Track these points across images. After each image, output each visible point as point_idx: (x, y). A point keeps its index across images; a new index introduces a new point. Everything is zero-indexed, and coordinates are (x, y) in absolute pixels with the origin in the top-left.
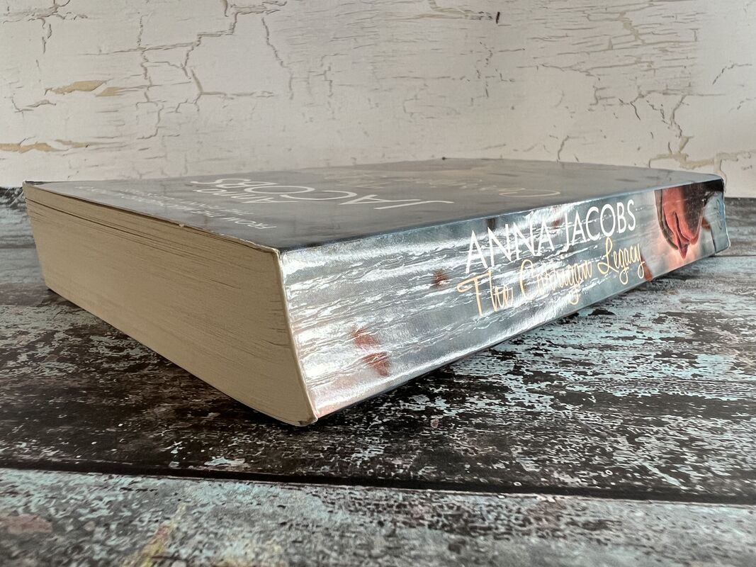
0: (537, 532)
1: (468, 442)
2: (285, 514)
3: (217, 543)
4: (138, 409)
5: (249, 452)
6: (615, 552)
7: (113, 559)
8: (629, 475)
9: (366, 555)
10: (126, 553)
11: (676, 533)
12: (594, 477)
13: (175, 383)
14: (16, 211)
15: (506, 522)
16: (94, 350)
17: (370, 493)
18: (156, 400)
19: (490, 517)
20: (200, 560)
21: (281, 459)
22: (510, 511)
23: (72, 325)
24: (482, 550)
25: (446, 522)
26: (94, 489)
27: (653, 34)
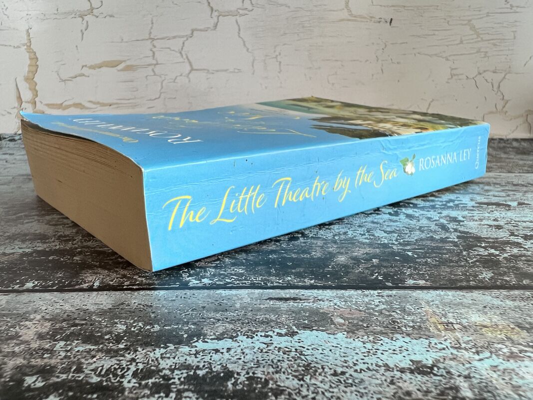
2: (479, 303)
10: (423, 322)
18: (331, 254)
20: (464, 323)
26: (362, 296)
27: (488, 34)
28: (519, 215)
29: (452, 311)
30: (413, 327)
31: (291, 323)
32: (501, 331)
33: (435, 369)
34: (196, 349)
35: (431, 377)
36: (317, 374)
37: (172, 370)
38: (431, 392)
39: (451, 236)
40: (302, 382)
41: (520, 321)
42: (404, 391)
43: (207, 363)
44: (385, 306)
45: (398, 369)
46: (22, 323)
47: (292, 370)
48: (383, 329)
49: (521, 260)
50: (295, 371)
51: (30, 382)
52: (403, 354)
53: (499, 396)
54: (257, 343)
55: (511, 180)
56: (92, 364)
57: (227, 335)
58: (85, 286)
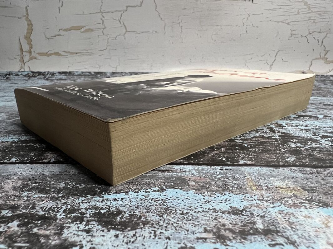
1: (321, 155)
2: (282, 175)
5: (250, 159)
7: (241, 187)
9: (321, 184)
10: (243, 185)
14: (49, 81)
20: (269, 186)
21: (263, 161)
26: (210, 170)
27: (316, 8)
28: (322, 123)
29: (263, 179)
30: (237, 188)
31: (163, 184)
32: (291, 191)
33: (244, 212)
34: (103, 198)
35: (240, 216)
36: (172, 213)
37: (86, 210)
38: (238, 224)
39: (275, 136)
40: (161, 218)
41: (305, 185)
42: (221, 224)
43: (108, 206)
44: (223, 176)
45: (221, 211)
46: (5, 181)
47: (157, 211)
48: (218, 188)
49: (316, 150)
50: (159, 212)
51: (4, 214)
52: (226, 203)
53: (279, 228)
54: (140, 195)
55: (324, 102)
56: (41, 204)
57: (123, 191)
58: (45, 161)
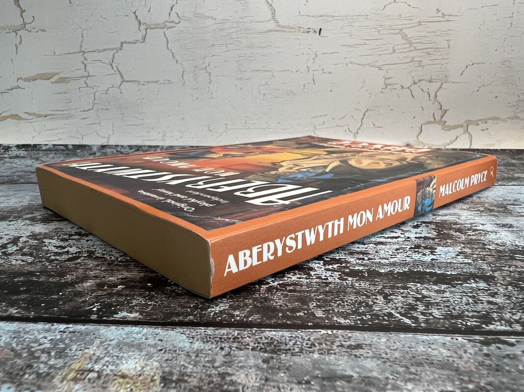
0: (318, 351)
1: (283, 301)
2: (162, 344)
3: (118, 362)
4: (72, 284)
5: (142, 309)
6: (365, 361)
7: (52, 372)
8: (381, 318)
9: (211, 366)
10: (60, 369)
11: (404, 351)
12: (359, 320)
13: (98, 268)
15: (300, 346)
16: (46, 248)
17: (217, 331)
18: (85, 278)
19: (291, 343)
20: (107, 372)
21: (163, 313)
22: (304, 339)
23: (32, 232)
24: (283, 362)
25: (263, 346)
26: (42, 332)
27: (421, 43)
41: (176, 370)
48: (2, 376)
